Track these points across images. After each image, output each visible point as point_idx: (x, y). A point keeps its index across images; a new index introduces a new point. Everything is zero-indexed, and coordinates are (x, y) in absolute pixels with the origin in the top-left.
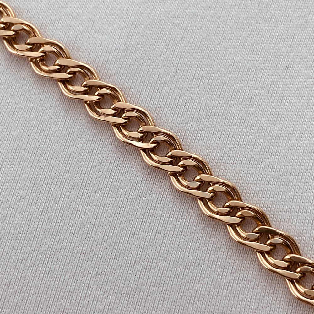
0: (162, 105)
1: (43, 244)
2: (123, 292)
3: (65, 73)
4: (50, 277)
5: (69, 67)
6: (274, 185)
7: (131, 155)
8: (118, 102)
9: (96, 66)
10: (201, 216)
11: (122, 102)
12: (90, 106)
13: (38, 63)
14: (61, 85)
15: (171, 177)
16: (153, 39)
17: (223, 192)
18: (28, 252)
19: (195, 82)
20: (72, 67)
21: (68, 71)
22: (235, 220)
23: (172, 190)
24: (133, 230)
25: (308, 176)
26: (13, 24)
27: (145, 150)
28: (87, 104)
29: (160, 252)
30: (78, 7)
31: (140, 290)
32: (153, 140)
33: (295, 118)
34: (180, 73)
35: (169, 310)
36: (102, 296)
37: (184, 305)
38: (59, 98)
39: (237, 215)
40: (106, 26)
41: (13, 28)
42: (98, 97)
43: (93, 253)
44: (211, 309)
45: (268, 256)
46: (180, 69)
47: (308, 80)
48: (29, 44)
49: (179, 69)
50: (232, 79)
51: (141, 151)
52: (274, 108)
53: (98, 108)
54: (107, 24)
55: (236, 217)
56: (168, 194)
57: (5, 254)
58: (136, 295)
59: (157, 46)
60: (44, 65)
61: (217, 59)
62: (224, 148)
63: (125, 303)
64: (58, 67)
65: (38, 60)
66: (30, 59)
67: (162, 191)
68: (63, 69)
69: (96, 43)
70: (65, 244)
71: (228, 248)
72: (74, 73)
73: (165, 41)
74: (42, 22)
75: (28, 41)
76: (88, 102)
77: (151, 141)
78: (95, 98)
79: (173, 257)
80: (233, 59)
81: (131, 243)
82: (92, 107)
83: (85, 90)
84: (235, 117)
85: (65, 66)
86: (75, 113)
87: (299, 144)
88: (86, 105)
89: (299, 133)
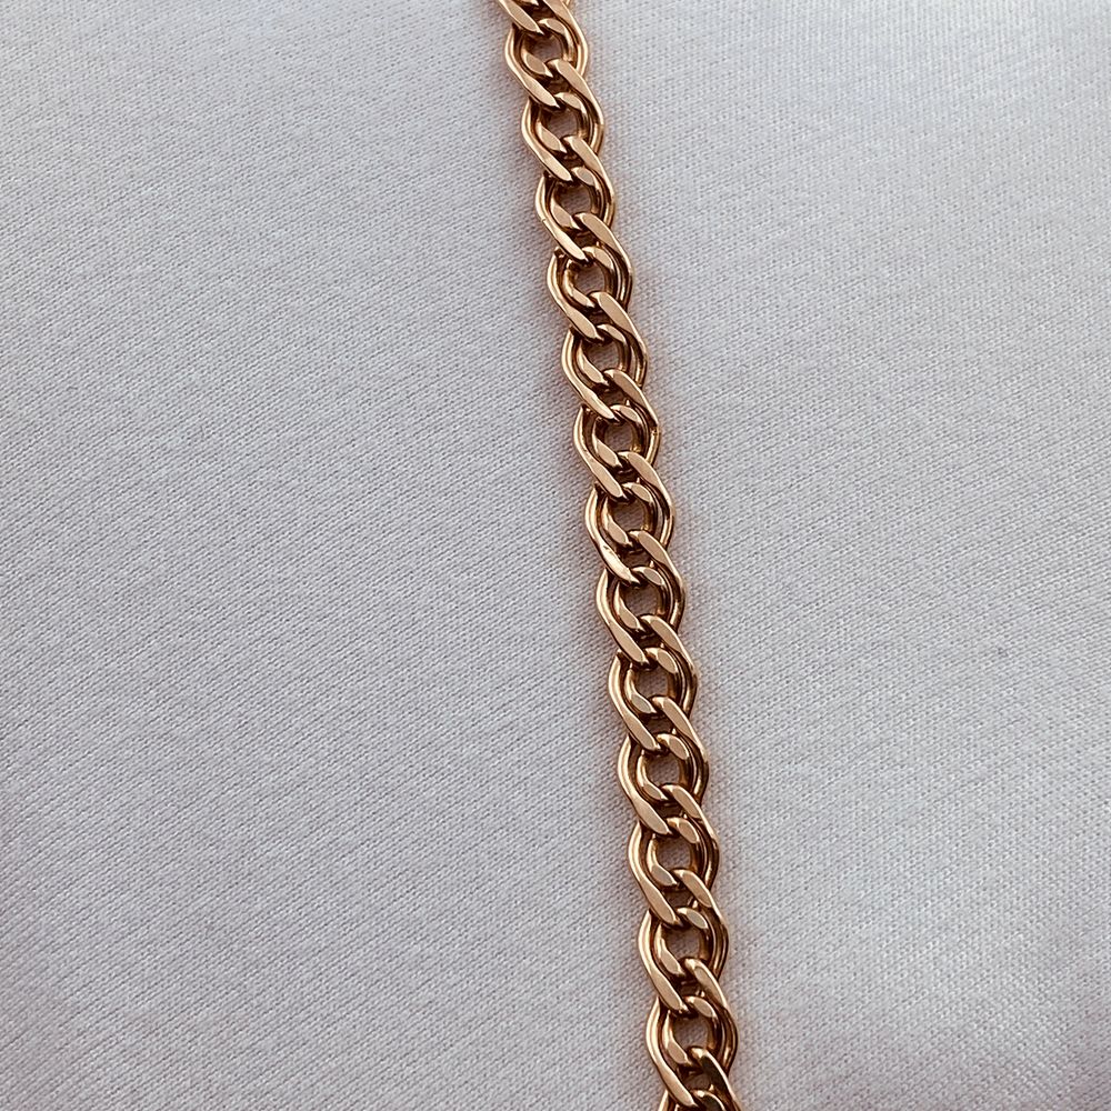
0: (712, 521)
1: (304, 583)
2: (367, 777)
3: (595, 326)
4: (269, 648)
5: (608, 321)
6: (781, 818)
7: (582, 558)
8: (640, 454)
9: (660, 356)
10: (608, 763)
11: (645, 461)
12: (586, 418)
13: (565, 268)
14: (569, 340)
15: (617, 659)
16: (801, 398)
17: (683, 761)
18: (269, 576)
19: (808, 531)
20: (615, 325)
21: (603, 327)
22: (658, 825)
23: (597, 676)
24: (473, 688)
25: (858, 855)
26: (580, 162)
27: (612, 576)
28: (584, 410)
29: (487, 763)
30: (722, 232)
31: (399, 797)
32: (641, 569)
33: (928, 742)
34: (795, 496)
35: (417, 871)
36: (326, 754)
37: (449, 883)
38: (546, 355)
39: (668, 820)
40: (739, 306)
41: (575, 170)
42: (612, 416)
43: (374, 669)
44: (488, 930)
45: (662, 932)
46: (801, 487)
47: (1017, 705)
48: (578, 221)
49: (799, 486)
50: (879, 584)
51: (605, 571)
52: (907, 694)
53: (598, 436)
54: (745, 303)
55: (666, 822)
56: (587, 678)
57: (230, 548)
58: (384, 800)
59: (798, 417)
60: (572, 279)
61: (885, 530)
62: (753, 684)
63: (355, 798)
64: (590, 304)
65: (570, 262)
66: (557, 248)
67: (580, 664)
68: (596, 314)
69: (694, 318)
70: (340, 615)
71: (607, 853)
72: (608, 338)
73: (819, 420)
74: (636, 199)
75: (581, 216)
76: (588, 410)
77: (636, 570)
78: (606, 412)
79: (501, 790)
80: (914, 554)
81: (450, 706)
82: (589, 424)
83: (602, 384)
84: (822, 650)
85: (604, 313)
86: (549, 404)
87: (892, 791)
88: (581, 410)
89: (909, 773)
